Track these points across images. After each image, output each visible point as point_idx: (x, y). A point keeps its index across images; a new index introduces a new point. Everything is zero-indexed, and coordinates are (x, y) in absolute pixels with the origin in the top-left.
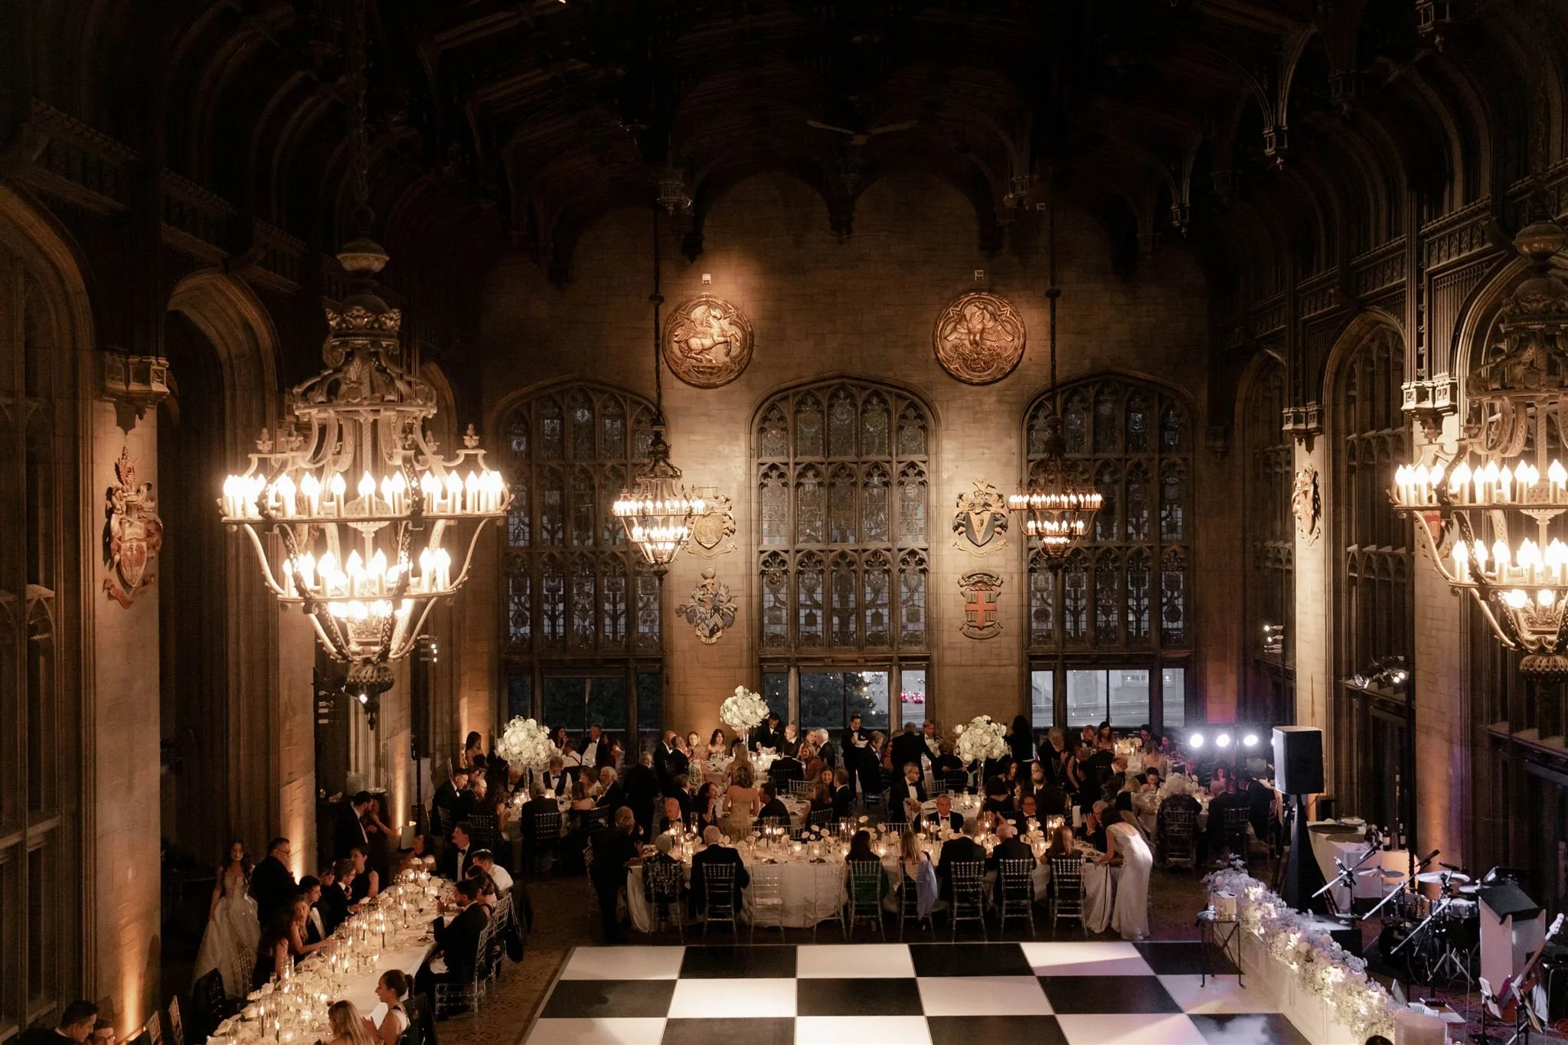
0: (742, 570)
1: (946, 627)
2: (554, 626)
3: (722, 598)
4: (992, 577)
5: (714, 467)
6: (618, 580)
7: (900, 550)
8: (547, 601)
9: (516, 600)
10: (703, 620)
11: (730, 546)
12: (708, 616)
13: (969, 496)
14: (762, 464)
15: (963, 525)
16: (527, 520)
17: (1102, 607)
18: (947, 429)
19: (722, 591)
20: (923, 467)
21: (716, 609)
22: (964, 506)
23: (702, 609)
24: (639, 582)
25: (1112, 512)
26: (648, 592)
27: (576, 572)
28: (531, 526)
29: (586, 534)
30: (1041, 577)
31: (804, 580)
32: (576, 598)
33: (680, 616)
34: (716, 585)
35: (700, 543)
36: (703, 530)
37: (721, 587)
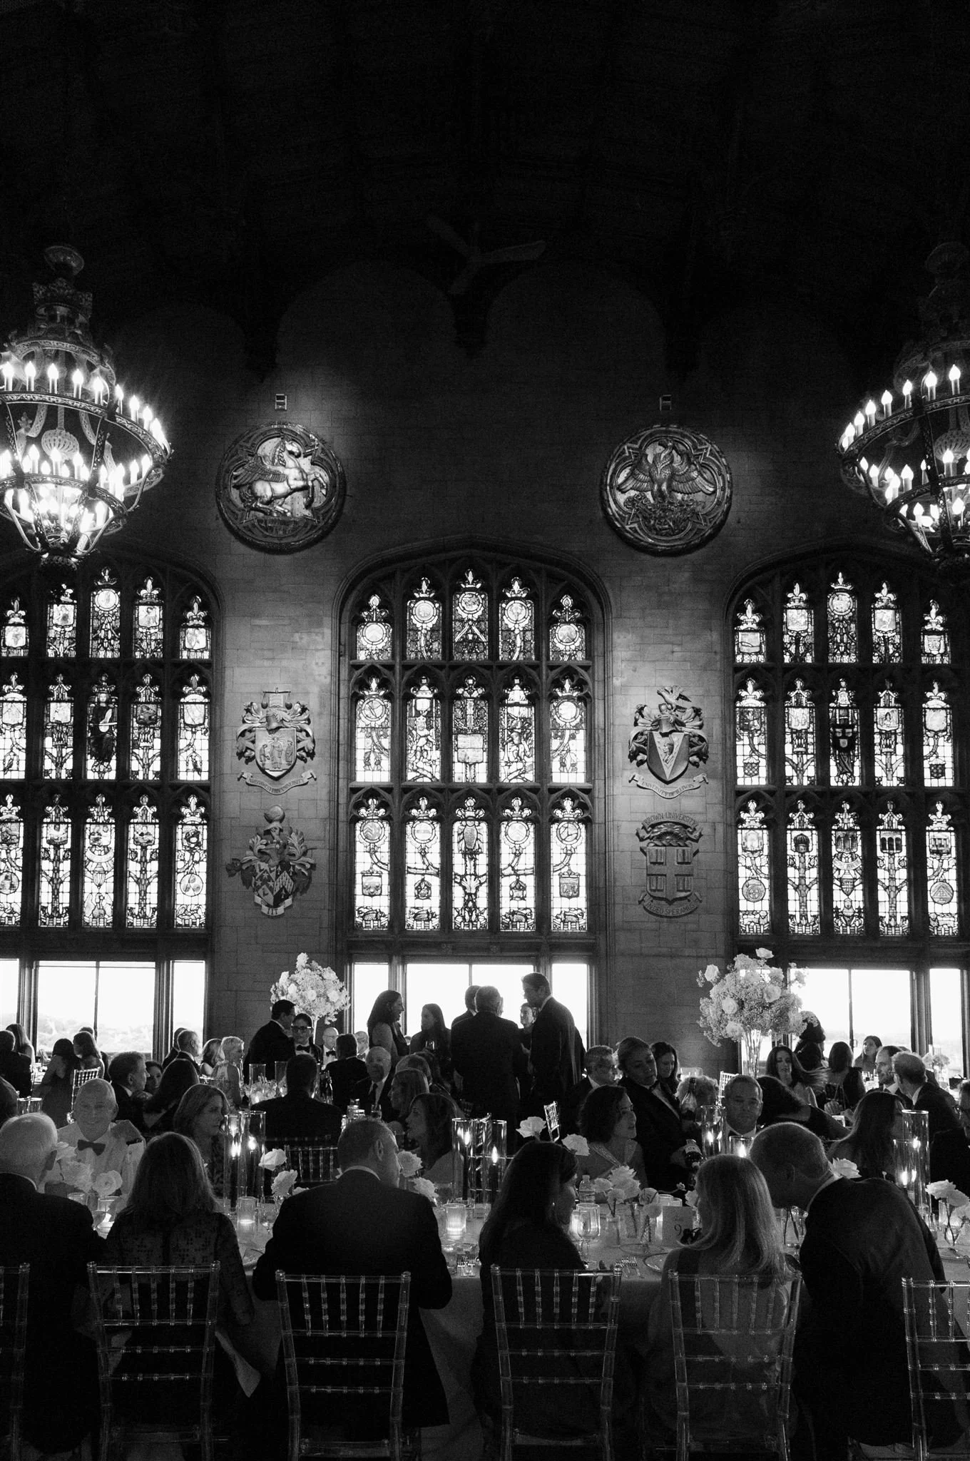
0: (323, 809)
1: (618, 899)
2: (55, 894)
3: (293, 850)
4: (686, 827)
5: (285, 663)
6: (151, 828)
7: (552, 790)
8: (48, 858)
9: (3, 855)
10: (265, 881)
11: (307, 776)
12: (273, 875)
13: (652, 711)
14: (357, 667)
15: (643, 752)
16: (23, 743)
17: (840, 880)
18: (620, 617)
19: (294, 839)
20: (586, 677)
21: (284, 866)
23: (264, 866)
24: (180, 833)
25: (851, 746)
26: (192, 846)
27: (91, 816)
28: (29, 750)
29: (106, 764)
30: (752, 834)
31: (413, 833)
32: (88, 854)
33: (232, 875)
34: (286, 832)
35: (263, 770)
36: (267, 750)
37: (293, 835)
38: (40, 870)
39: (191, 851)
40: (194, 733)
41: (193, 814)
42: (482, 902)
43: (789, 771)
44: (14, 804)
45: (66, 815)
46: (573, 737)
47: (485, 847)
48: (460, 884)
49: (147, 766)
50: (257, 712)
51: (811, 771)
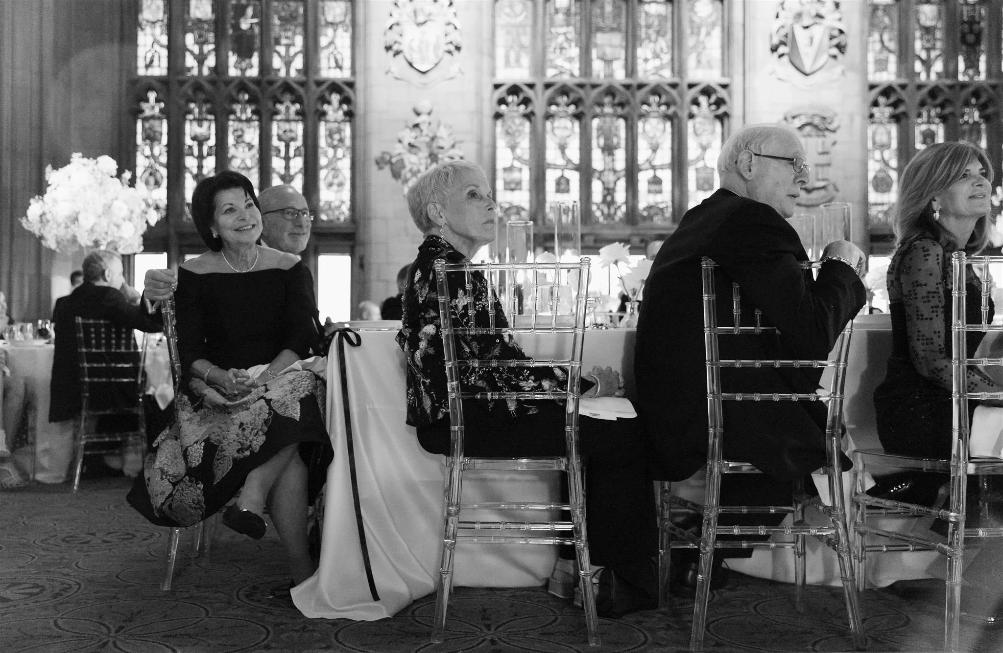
3: (441, 143)
4: (824, 118)
6: (293, 125)
7: (691, 86)
8: (192, 154)
9: (147, 151)
10: (415, 173)
11: (454, 69)
12: (422, 168)
15: (784, 45)
16: (164, 40)
19: (442, 132)
21: (433, 159)
22: (786, 18)
23: (413, 159)
24: (323, 129)
25: (978, 41)
26: (335, 143)
27: (234, 112)
28: (169, 47)
29: (247, 61)
30: (881, 130)
31: (553, 129)
32: (232, 151)
33: (381, 168)
34: (434, 125)
35: (411, 65)
36: (415, 45)
37: (442, 128)
38: (184, 167)
39: (335, 147)
40: (335, 31)
41: (336, 111)
42: (620, 196)
43: (918, 66)
44: (157, 101)
45: (209, 112)
46: (708, 34)
47: (623, 143)
48: (599, 179)
49: (288, 64)
50: (404, 5)
51: (938, 66)
